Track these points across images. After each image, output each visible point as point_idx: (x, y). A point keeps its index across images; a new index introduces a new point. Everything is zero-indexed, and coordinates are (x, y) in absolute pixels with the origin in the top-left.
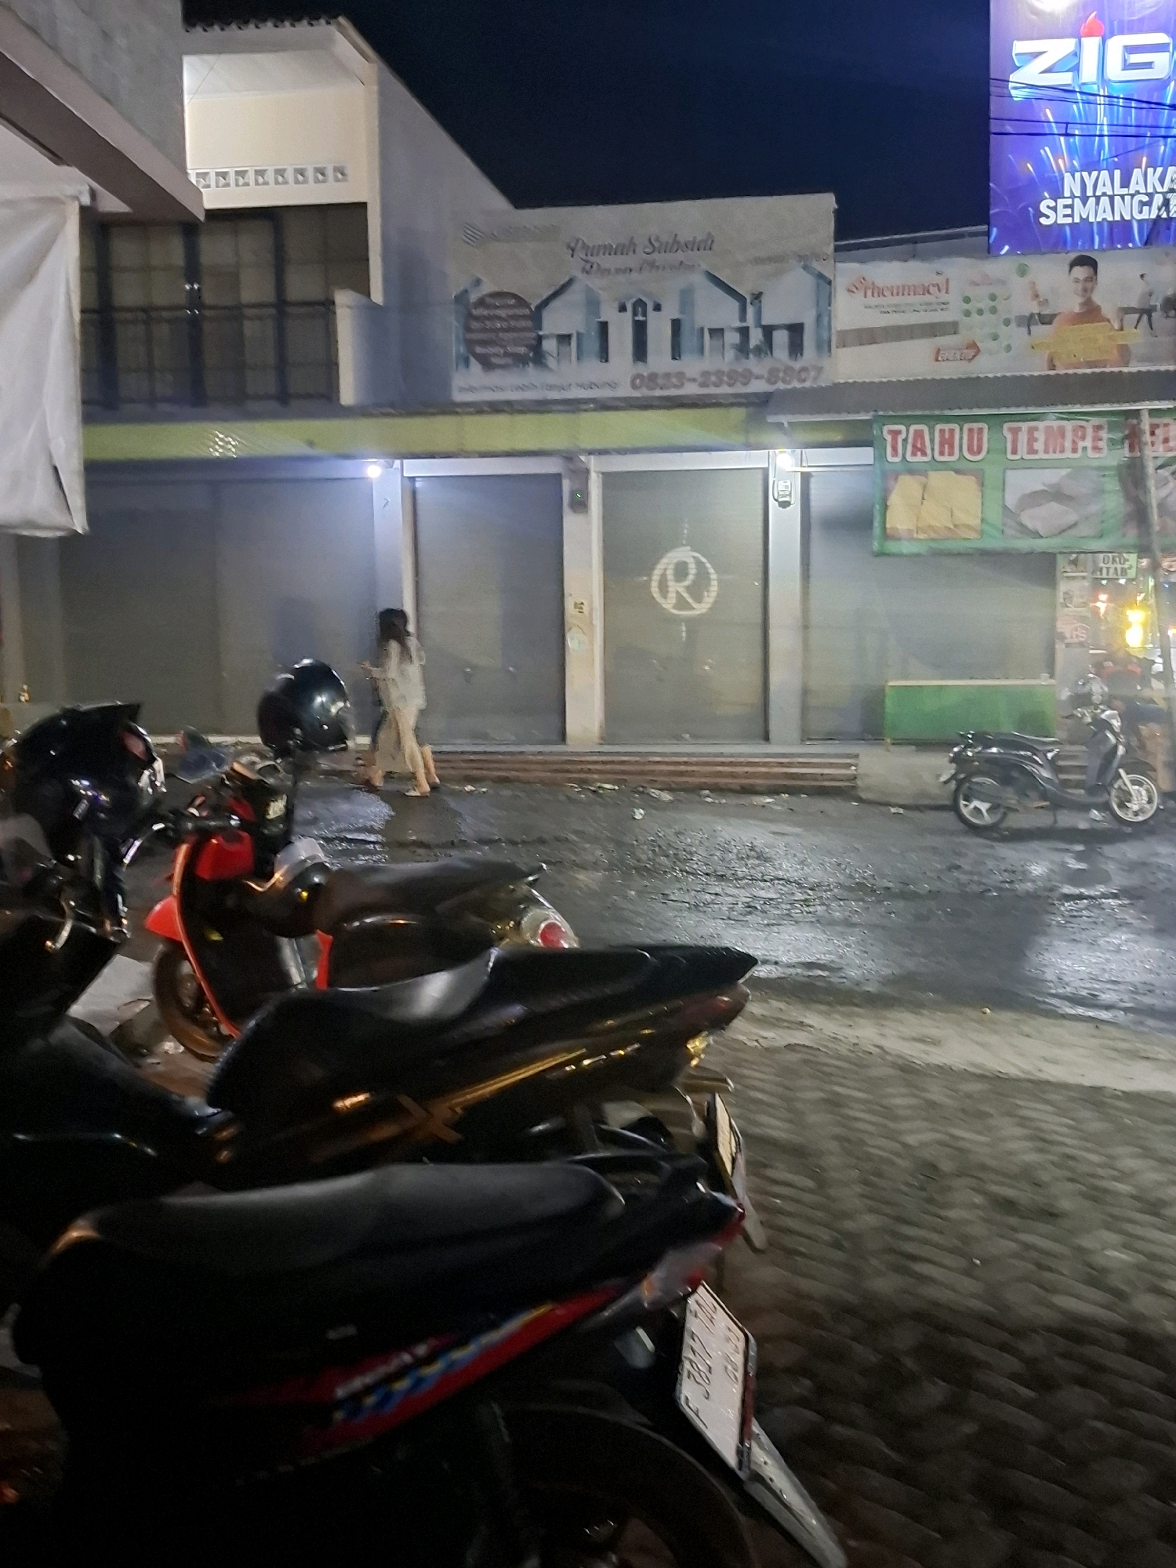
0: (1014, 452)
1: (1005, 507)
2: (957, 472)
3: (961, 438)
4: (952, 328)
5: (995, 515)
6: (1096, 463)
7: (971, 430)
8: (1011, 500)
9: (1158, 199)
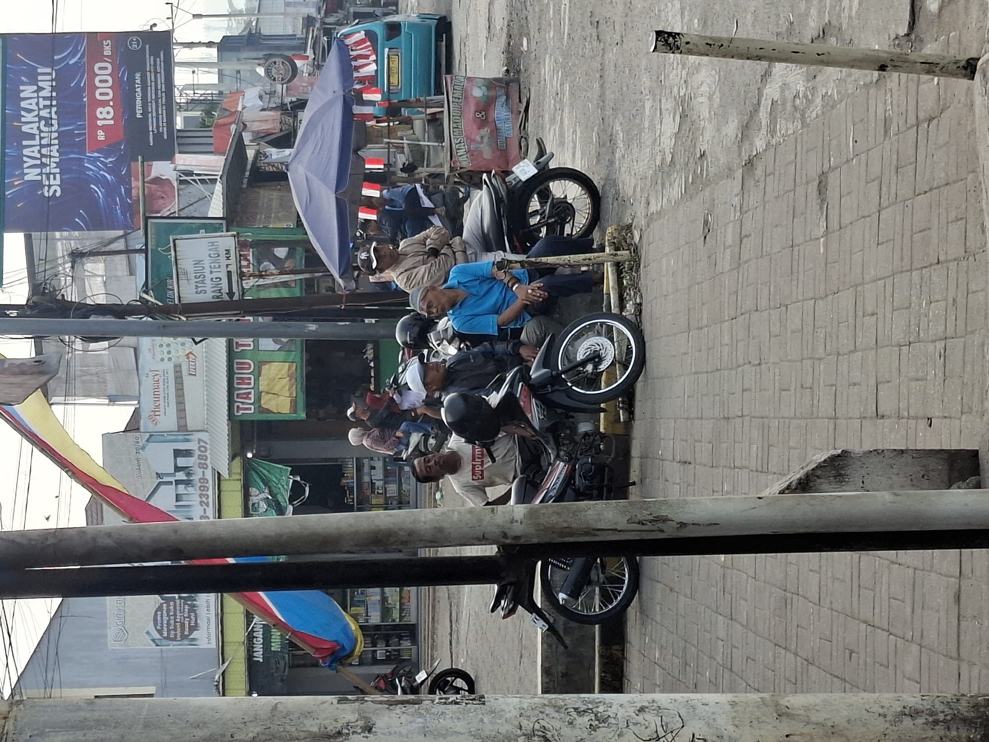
0: (249, 345)
1: (279, 350)
2: (259, 375)
4: (178, 369)
5: (283, 356)
7: (238, 368)
9: (42, 114)
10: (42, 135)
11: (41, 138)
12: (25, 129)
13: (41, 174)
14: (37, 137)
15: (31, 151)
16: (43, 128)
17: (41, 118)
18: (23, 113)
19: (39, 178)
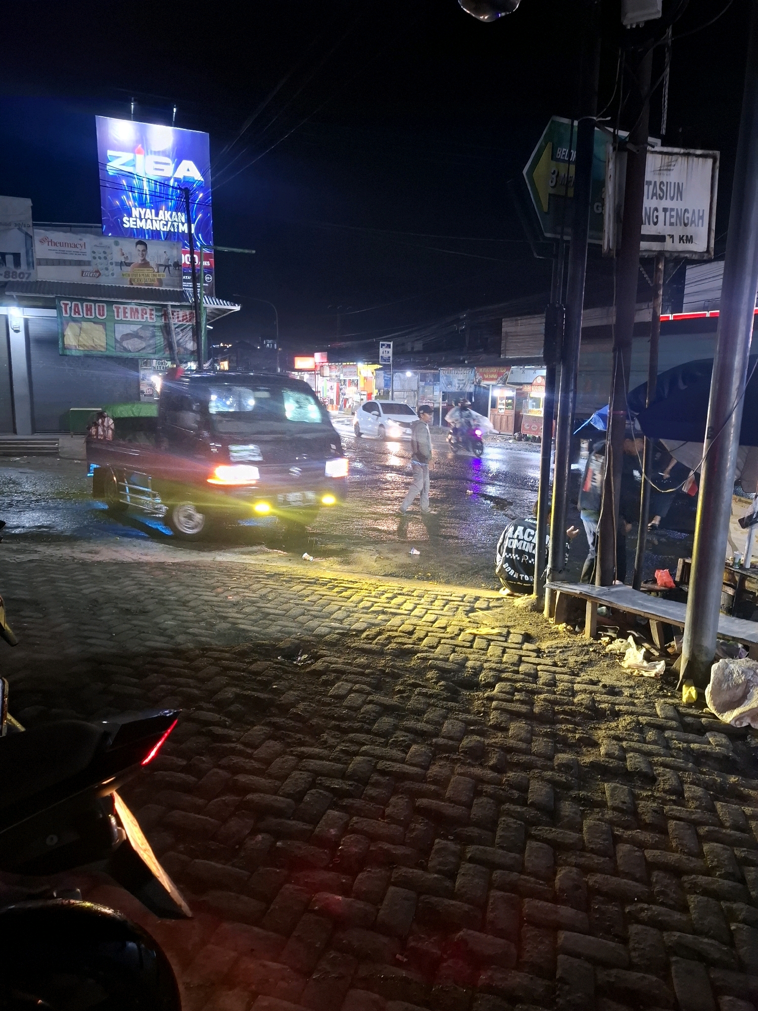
0: (118, 317)
1: (115, 339)
2: (95, 323)
3: (95, 309)
4: (88, 263)
5: (112, 343)
6: (151, 324)
7: (99, 306)
8: (118, 336)
9: (170, 223)
10: (158, 221)
11: (156, 220)
12: (161, 212)
13: (136, 217)
14: (156, 218)
15: (149, 213)
16: (162, 222)
17: (167, 222)
18: (170, 212)
19: (133, 216)
